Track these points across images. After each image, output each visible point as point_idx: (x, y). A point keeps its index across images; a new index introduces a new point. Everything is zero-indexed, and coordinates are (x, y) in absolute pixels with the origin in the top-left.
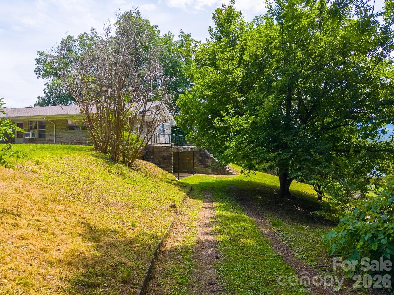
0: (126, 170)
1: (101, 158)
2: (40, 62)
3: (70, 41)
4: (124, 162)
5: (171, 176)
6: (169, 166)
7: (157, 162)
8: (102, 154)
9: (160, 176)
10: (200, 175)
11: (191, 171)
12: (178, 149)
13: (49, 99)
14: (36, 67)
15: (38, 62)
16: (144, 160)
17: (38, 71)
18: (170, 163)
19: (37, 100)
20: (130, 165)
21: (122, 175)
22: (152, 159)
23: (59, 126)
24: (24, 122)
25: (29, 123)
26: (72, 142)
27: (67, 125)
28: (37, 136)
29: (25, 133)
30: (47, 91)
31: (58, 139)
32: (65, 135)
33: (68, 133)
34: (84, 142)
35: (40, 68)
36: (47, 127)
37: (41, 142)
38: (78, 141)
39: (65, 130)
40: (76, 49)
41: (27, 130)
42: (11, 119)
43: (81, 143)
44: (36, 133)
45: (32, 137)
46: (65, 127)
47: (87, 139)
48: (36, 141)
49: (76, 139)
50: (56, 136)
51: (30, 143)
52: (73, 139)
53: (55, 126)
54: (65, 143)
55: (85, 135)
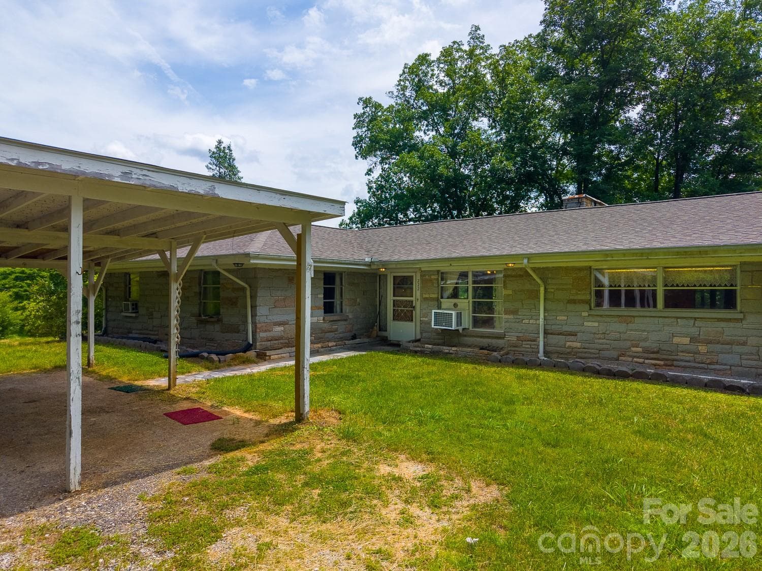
2: (363, 122)
3: (423, 67)
14: (355, 132)
15: (359, 121)
17: (358, 143)
23: (557, 289)
24: (423, 274)
25: (438, 279)
26: (623, 355)
27: (594, 289)
28: (467, 322)
29: (433, 311)
30: (374, 185)
31: (553, 339)
32: (586, 324)
33: (599, 319)
34: (688, 357)
35: (362, 135)
36: (510, 292)
37: (485, 342)
38: (652, 356)
39: (587, 307)
40: (436, 82)
41: (432, 299)
42: (391, 266)
43: (669, 363)
44: (464, 310)
45: (457, 326)
46: (588, 297)
47: (703, 349)
48: (466, 338)
49: (642, 344)
50: (548, 327)
51: (444, 344)
52: (628, 344)
53: (542, 289)
54: (587, 355)
55: (694, 331)
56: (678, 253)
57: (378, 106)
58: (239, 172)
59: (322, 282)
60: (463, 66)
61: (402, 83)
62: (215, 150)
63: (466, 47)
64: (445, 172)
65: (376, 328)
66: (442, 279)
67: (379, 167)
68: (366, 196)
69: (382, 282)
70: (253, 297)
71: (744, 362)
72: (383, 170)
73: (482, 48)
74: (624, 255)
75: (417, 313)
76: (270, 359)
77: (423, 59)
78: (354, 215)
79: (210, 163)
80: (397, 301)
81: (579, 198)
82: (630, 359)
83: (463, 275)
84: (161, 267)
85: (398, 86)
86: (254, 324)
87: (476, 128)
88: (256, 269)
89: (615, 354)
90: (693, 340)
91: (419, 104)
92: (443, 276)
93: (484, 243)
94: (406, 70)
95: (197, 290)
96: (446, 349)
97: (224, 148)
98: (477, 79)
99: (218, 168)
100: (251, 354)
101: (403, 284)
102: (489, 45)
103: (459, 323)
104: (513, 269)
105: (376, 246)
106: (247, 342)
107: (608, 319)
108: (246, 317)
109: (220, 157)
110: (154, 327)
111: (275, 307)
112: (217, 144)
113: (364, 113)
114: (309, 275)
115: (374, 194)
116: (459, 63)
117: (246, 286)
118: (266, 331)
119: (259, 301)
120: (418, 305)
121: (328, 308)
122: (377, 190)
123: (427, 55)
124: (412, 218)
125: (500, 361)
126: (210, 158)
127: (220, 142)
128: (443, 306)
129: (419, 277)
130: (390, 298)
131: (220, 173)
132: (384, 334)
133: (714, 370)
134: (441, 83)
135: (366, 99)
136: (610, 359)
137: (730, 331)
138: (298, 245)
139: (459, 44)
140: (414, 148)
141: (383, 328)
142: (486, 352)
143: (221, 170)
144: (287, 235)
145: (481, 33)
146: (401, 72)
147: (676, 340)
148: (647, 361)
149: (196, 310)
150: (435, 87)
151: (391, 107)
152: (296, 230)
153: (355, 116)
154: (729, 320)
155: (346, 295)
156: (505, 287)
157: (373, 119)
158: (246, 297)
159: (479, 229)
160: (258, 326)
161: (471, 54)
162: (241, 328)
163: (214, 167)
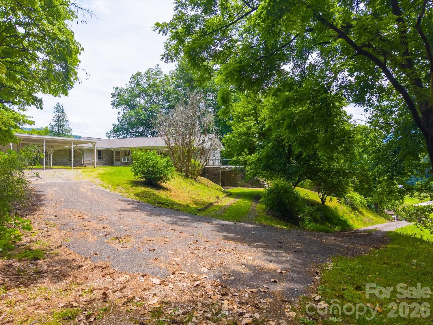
0: (194, 182)
1: (181, 176)
2: (115, 96)
3: (139, 77)
4: (192, 178)
5: (219, 187)
6: (218, 181)
7: (210, 178)
8: (180, 173)
9: (213, 186)
10: (242, 188)
11: (235, 186)
12: (224, 169)
13: (122, 126)
14: (112, 99)
15: (114, 95)
16: (202, 176)
17: (113, 103)
18: (219, 179)
19: (112, 127)
20: (195, 179)
21: (192, 184)
22: (207, 176)
24: (121, 150)
25: (124, 152)
28: (130, 161)
30: (120, 119)
35: (115, 101)
40: (143, 83)
41: (123, 156)
42: (114, 149)
44: (129, 158)
45: (127, 161)
51: (125, 165)
57: (121, 90)
58: (66, 114)
59: (98, 152)
61: (131, 82)
62: (56, 106)
63: (154, 72)
65: (111, 163)
67: (123, 112)
68: (117, 123)
69: (113, 152)
70: (83, 155)
73: (160, 72)
75: (120, 159)
77: (139, 74)
78: (112, 130)
84: (69, 148)
85: (129, 83)
88: (83, 149)
92: (126, 151)
94: (133, 77)
95: (69, 154)
97: (60, 105)
100: (83, 166)
101: (118, 153)
102: (163, 71)
106: (82, 164)
108: (82, 159)
109: (58, 109)
111: (88, 157)
113: (115, 92)
114: (96, 149)
115: (120, 123)
117: (82, 153)
118: (86, 162)
120: (120, 157)
121: (99, 158)
122: (121, 121)
123: (140, 72)
126: (54, 109)
128: (125, 157)
130: (115, 156)
131: (58, 115)
132: (113, 163)
135: (116, 87)
138: (94, 146)
139: (152, 69)
144: (92, 144)
145: (160, 67)
146: (131, 77)
152: (94, 144)
155: (104, 155)
157: (119, 95)
158: (81, 155)
160: (84, 161)
162: (80, 161)
163: (56, 112)
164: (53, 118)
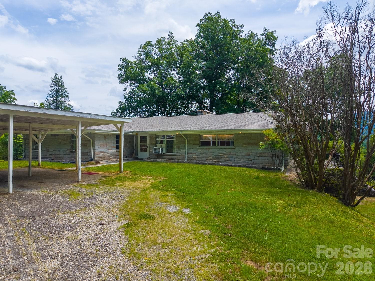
2: (123, 68)
3: (149, 47)
13: (129, 104)
14: (119, 72)
15: (121, 68)
17: (120, 77)
19: (118, 105)
23: (191, 141)
24: (151, 135)
25: (156, 138)
26: (208, 159)
27: (200, 140)
28: (165, 151)
29: (154, 148)
30: (127, 96)
31: (190, 155)
32: (198, 151)
33: (201, 149)
34: (223, 159)
35: (122, 74)
36: (177, 142)
37: (170, 157)
38: (214, 159)
39: (198, 146)
40: (155, 54)
41: (154, 144)
42: (139, 133)
43: (219, 161)
44: (164, 147)
45: (162, 152)
46: (199, 143)
47: (226, 156)
48: (164, 156)
49: (212, 156)
50: (188, 152)
51: (157, 158)
52: (209, 156)
53: (186, 141)
54: (199, 160)
55: (224, 152)
56: (219, 131)
57: (129, 62)
58: (66, 88)
59: (116, 138)
60: (166, 48)
61: (140, 53)
62: (54, 78)
63: (167, 41)
64: (158, 93)
65: (134, 154)
66: (157, 137)
67: (130, 88)
69: (136, 138)
70: (94, 143)
71: (235, 160)
72: (131, 89)
73: (174, 41)
74: (206, 131)
75: (148, 149)
76: (100, 163)
77: (149, 43)
79: (52, 84)
80: (141, 145)
81: (202, 111)
82: (209, 160)
83: (164, 136)
85: (138, 54)
86: (94, 152)
87: (172, 74)
88: (96, 134)
89: (205, 159)
90: (224, 154)
91: (147, 62)
92: (157, 136)
93: (170, 126)
94: (142, 47)
95: (70, 141)
96: (158, 160)
97: (58, 77)
98: (171, 55)
99: (55, 86)
100: (93, 162)
101: (144, 139)
102: (176, 40)
103: (162, 151)
104: (178, 134)
105: (133, 125)
106: (91, 158)
107: (204, 149)
108: (91, 150)
109: (57, 81)
110: (50, 154)
111: (101, 147)
112: (55, 75)
113: (123, 65)
115: (127, 100)
116: (164, 47)
117: (91, 139)
118: (98, 155)
119: (96, 145)
120: (149, 146)
121: (117, 147)
122: (129, 97)
123: (151, 42)
124: (145, 110)
125: (174, 162)
126: (52, 82)
127: (56, 75)
128: (157, 146)
129: (149, 137)
130: (139, 144)
131: (57, 89)
132: (137, 156)
133: (229, 162)
134: (156, 54)
135: (124, 58)
136: (204, 160)
137: (232, 151)
138: (120, 128)
139: (164, 38)
140: (145, 80)
141: (136, 154)
142: (170, 160)
143: (57, 87)
144: (117, 127)
145: (173, 35)
146: (140, 48)
147: (220, 154)
148: (213, 161)
149: (70, 148)
150: (154, 56)
151: (135, 61)
153: (119, 66)
154: (232, 149)
156: (176, 140)
157: (127, 67)
158: (91, 143)
159: (169, 121)
160: (95, 153)
161: (169, 44)
162: (89, 153)
163: (53, 86)
164: (50, 93)
